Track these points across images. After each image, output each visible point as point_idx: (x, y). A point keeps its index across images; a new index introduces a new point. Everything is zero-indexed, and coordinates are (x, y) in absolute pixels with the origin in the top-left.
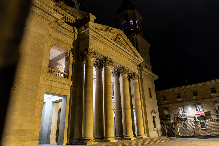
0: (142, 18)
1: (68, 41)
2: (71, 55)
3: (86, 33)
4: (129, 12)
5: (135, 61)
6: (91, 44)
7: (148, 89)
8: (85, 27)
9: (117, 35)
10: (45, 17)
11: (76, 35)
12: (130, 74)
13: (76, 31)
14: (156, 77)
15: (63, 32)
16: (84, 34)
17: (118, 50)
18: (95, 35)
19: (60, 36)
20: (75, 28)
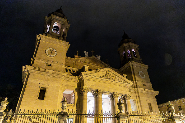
0: (137, 46)
1: (73, 84)
2: (76, 92)
3: (82, 78)
4: (125, 45)
5: (125, 86)
6: (85, 85)
7: (147, 104)
8: (81, 75)
9: (106, 72)
10: (59, 77)
11: (78, 80)
12: (123, 96)
13: (77, 78)
14: (157, 93)
15: (70, 80)
16: (81, 79)
17: (107, 82)
18: (87, 78)
19: (69, 83)
20: (76, 76)
